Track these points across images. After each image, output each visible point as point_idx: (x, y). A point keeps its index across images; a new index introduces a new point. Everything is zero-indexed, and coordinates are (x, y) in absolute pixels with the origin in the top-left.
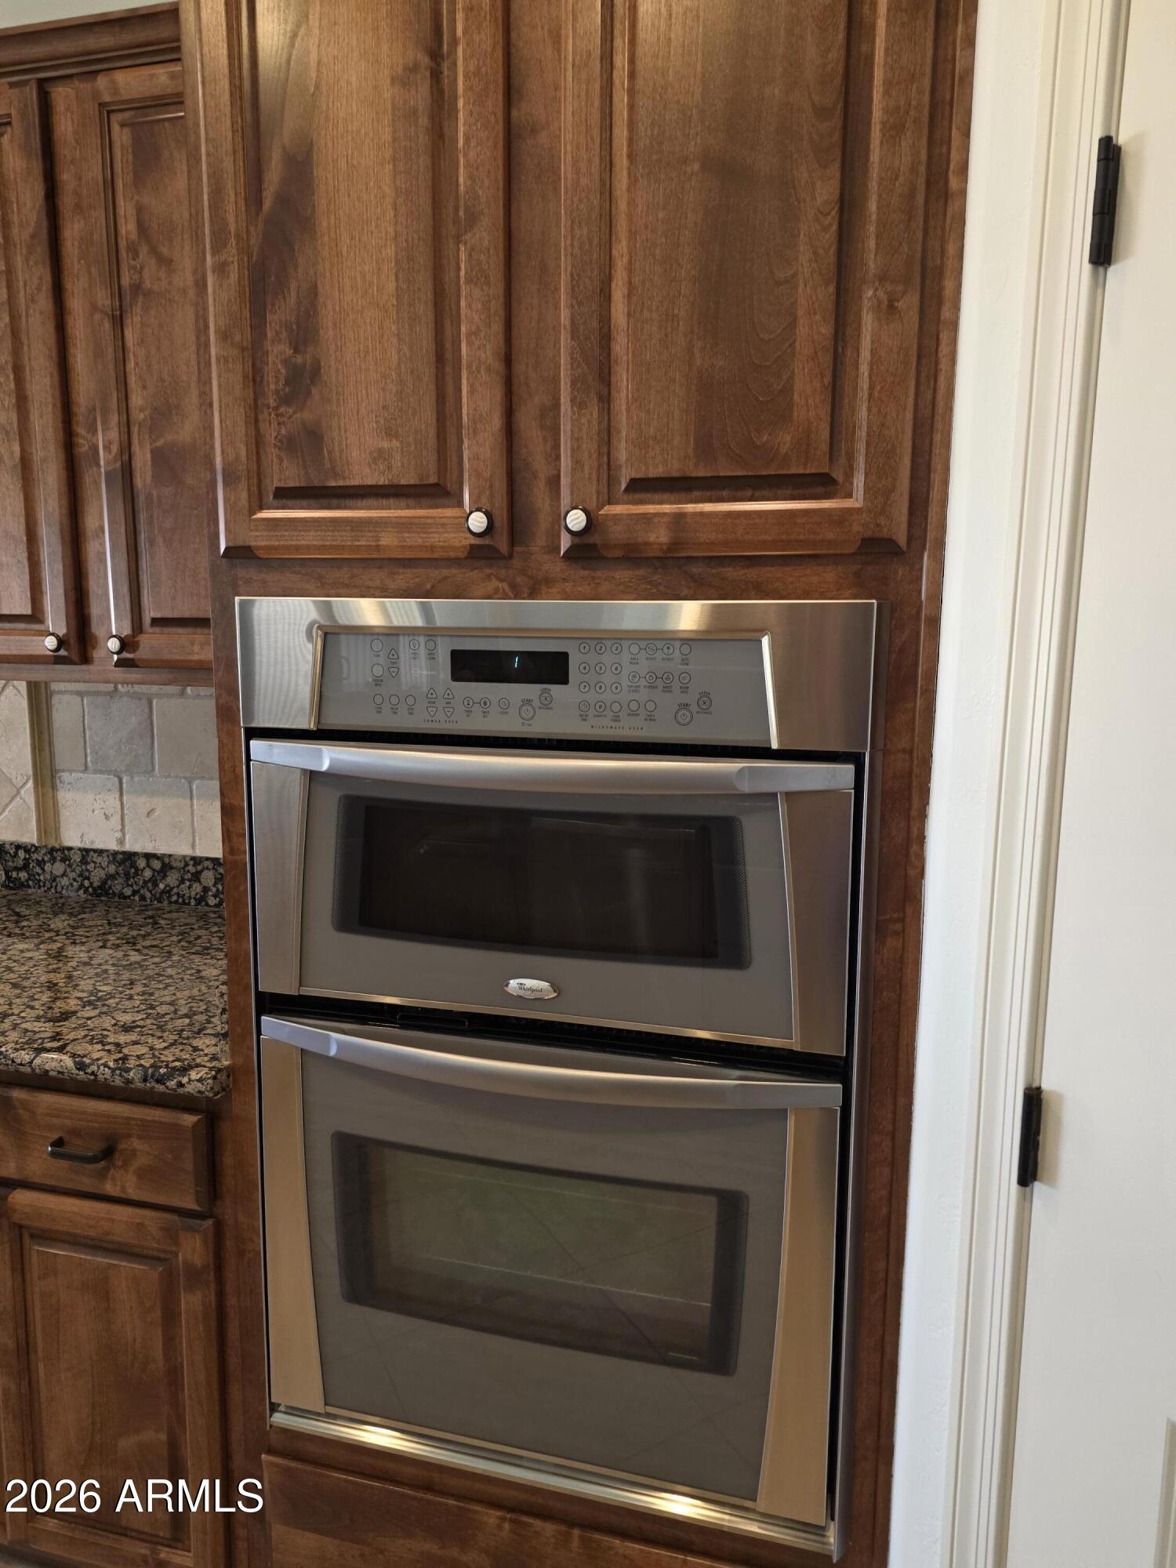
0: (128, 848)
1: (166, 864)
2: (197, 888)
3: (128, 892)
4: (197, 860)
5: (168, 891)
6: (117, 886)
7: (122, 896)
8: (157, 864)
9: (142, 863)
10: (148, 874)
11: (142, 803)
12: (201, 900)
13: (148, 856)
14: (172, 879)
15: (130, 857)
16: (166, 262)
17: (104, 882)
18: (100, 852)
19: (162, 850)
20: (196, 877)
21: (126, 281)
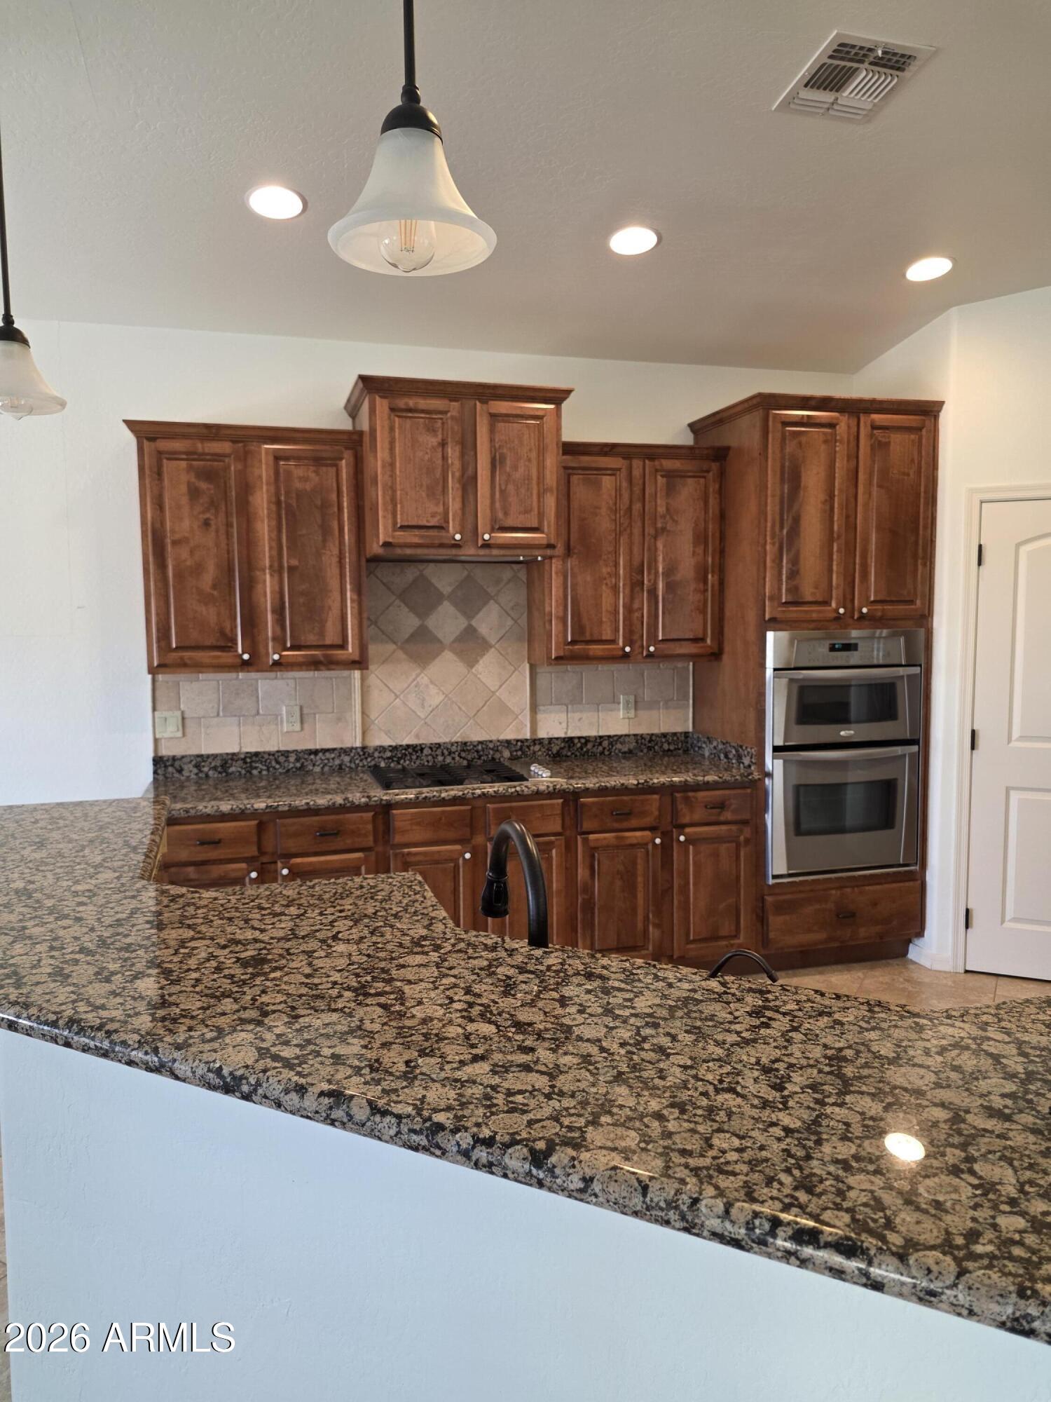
0: (570, 734)
1: (587, 740)
2: (600, 748)
3: (569, 754)
4: (601, 737)
5: (588, 751)
6: (564, 752)
7: (567, 756)
8: (583, 741)
9: (576, 741)
10: (579, 745)
11: (577, 715)
12: (602, 753)
13: (579, 738)
14: (589, 746)
15: (571, 739)
16: (676, 522)
17: (558, 752)
18: (557, 739)
19: (585, 734)
20: (600, 744)
21: (659, 525)
